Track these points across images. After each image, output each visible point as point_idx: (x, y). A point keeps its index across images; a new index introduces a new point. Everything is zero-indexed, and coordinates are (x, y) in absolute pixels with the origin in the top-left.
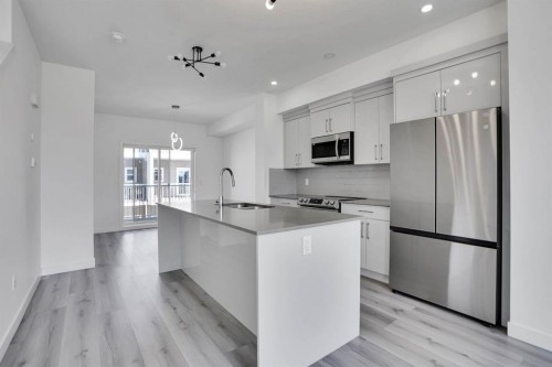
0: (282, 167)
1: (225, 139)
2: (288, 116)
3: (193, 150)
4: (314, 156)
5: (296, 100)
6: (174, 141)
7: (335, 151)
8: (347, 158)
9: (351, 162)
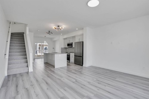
0: (63, 47)
1: (55, 42)
2: (64, 39)
3: (48, 43)
4: (68, 46)
5: (65, 37)
6: (45, 42)
7: (70, 45)
8: (71, 46)
9: (72, 47)
